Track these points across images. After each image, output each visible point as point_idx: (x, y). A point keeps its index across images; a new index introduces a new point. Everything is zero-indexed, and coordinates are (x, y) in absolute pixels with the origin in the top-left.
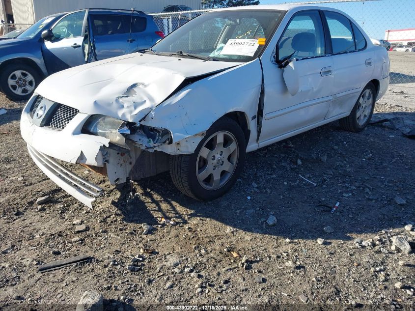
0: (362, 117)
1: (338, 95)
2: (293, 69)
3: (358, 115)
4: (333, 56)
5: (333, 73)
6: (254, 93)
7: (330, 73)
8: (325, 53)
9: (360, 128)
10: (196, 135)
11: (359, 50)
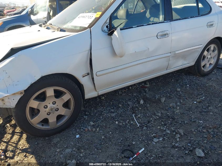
0: (208, 65)
1: (177, 52)
2: (117, 37)
3: (203, 64)
4: (171, 22)
5: (170, 35)
6: (82, 56)
7: (167, 36)
8: (165, 20)
9: (206, 73)
10: (14, 94)
11: (202, 15)
